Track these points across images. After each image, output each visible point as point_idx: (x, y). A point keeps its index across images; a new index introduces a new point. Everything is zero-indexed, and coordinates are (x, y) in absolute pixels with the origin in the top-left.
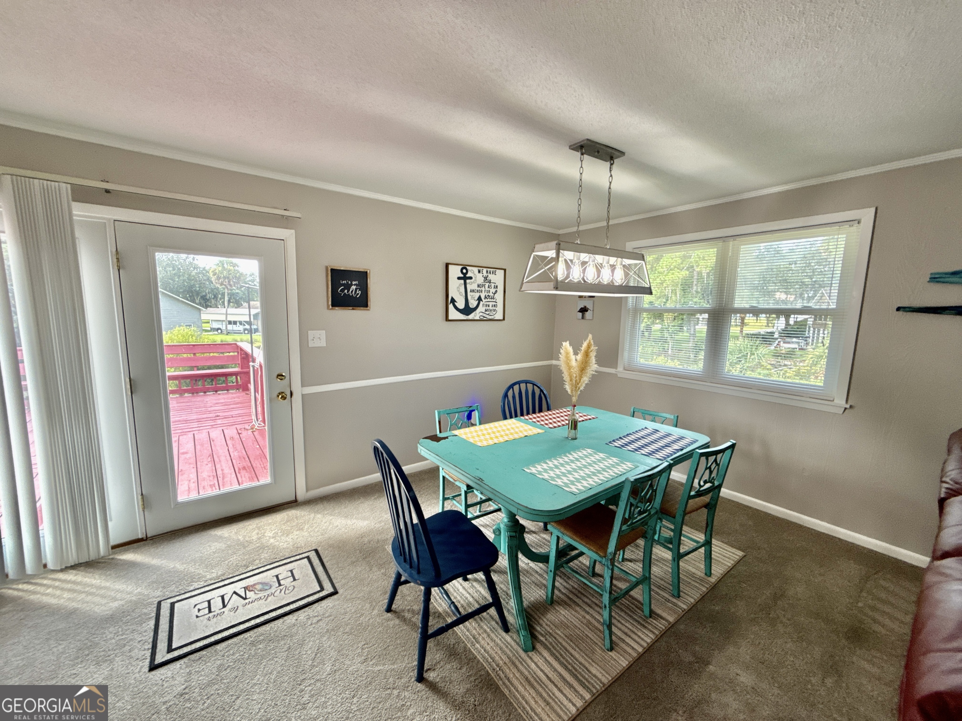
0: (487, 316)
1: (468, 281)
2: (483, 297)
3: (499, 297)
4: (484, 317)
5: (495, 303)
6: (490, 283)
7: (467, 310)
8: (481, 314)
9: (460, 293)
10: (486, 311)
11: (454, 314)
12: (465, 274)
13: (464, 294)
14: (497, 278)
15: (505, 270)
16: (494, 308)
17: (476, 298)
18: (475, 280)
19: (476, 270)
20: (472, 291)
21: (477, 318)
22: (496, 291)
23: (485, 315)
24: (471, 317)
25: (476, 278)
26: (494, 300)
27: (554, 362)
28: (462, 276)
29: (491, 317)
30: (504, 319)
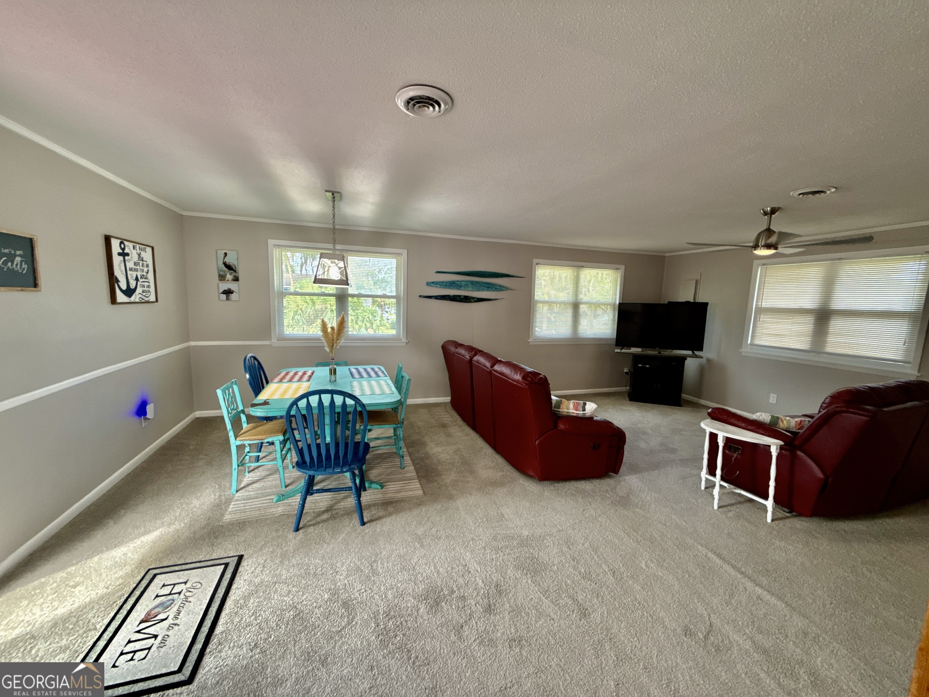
0: (145, 298)
1: (126, 258)
2: (139, 277)
3: (151, 276)
4: (143, 299)
5: (147, 284)
6: (143, 261)
7: (129, 292)
8: (140, 296)
9: (122, 271)
10: (143, 292)
11: (121, 297)
12: (123, 249)
13: (125, 273)
14: (147, 255)
15: (153, 248)
16: (148, 289)
17: (134, 278)
18: (132, 257)
19: (131, 245)
20: (131, 269)
21: (137, 300)
22: (148, 270)
23: (143, 297)
24: (133, 299)
25: (132, 254)
26: (147, 280)
27: (193, 343)
28: (121, 251)
29: (147, 299)
30: (157, 301)
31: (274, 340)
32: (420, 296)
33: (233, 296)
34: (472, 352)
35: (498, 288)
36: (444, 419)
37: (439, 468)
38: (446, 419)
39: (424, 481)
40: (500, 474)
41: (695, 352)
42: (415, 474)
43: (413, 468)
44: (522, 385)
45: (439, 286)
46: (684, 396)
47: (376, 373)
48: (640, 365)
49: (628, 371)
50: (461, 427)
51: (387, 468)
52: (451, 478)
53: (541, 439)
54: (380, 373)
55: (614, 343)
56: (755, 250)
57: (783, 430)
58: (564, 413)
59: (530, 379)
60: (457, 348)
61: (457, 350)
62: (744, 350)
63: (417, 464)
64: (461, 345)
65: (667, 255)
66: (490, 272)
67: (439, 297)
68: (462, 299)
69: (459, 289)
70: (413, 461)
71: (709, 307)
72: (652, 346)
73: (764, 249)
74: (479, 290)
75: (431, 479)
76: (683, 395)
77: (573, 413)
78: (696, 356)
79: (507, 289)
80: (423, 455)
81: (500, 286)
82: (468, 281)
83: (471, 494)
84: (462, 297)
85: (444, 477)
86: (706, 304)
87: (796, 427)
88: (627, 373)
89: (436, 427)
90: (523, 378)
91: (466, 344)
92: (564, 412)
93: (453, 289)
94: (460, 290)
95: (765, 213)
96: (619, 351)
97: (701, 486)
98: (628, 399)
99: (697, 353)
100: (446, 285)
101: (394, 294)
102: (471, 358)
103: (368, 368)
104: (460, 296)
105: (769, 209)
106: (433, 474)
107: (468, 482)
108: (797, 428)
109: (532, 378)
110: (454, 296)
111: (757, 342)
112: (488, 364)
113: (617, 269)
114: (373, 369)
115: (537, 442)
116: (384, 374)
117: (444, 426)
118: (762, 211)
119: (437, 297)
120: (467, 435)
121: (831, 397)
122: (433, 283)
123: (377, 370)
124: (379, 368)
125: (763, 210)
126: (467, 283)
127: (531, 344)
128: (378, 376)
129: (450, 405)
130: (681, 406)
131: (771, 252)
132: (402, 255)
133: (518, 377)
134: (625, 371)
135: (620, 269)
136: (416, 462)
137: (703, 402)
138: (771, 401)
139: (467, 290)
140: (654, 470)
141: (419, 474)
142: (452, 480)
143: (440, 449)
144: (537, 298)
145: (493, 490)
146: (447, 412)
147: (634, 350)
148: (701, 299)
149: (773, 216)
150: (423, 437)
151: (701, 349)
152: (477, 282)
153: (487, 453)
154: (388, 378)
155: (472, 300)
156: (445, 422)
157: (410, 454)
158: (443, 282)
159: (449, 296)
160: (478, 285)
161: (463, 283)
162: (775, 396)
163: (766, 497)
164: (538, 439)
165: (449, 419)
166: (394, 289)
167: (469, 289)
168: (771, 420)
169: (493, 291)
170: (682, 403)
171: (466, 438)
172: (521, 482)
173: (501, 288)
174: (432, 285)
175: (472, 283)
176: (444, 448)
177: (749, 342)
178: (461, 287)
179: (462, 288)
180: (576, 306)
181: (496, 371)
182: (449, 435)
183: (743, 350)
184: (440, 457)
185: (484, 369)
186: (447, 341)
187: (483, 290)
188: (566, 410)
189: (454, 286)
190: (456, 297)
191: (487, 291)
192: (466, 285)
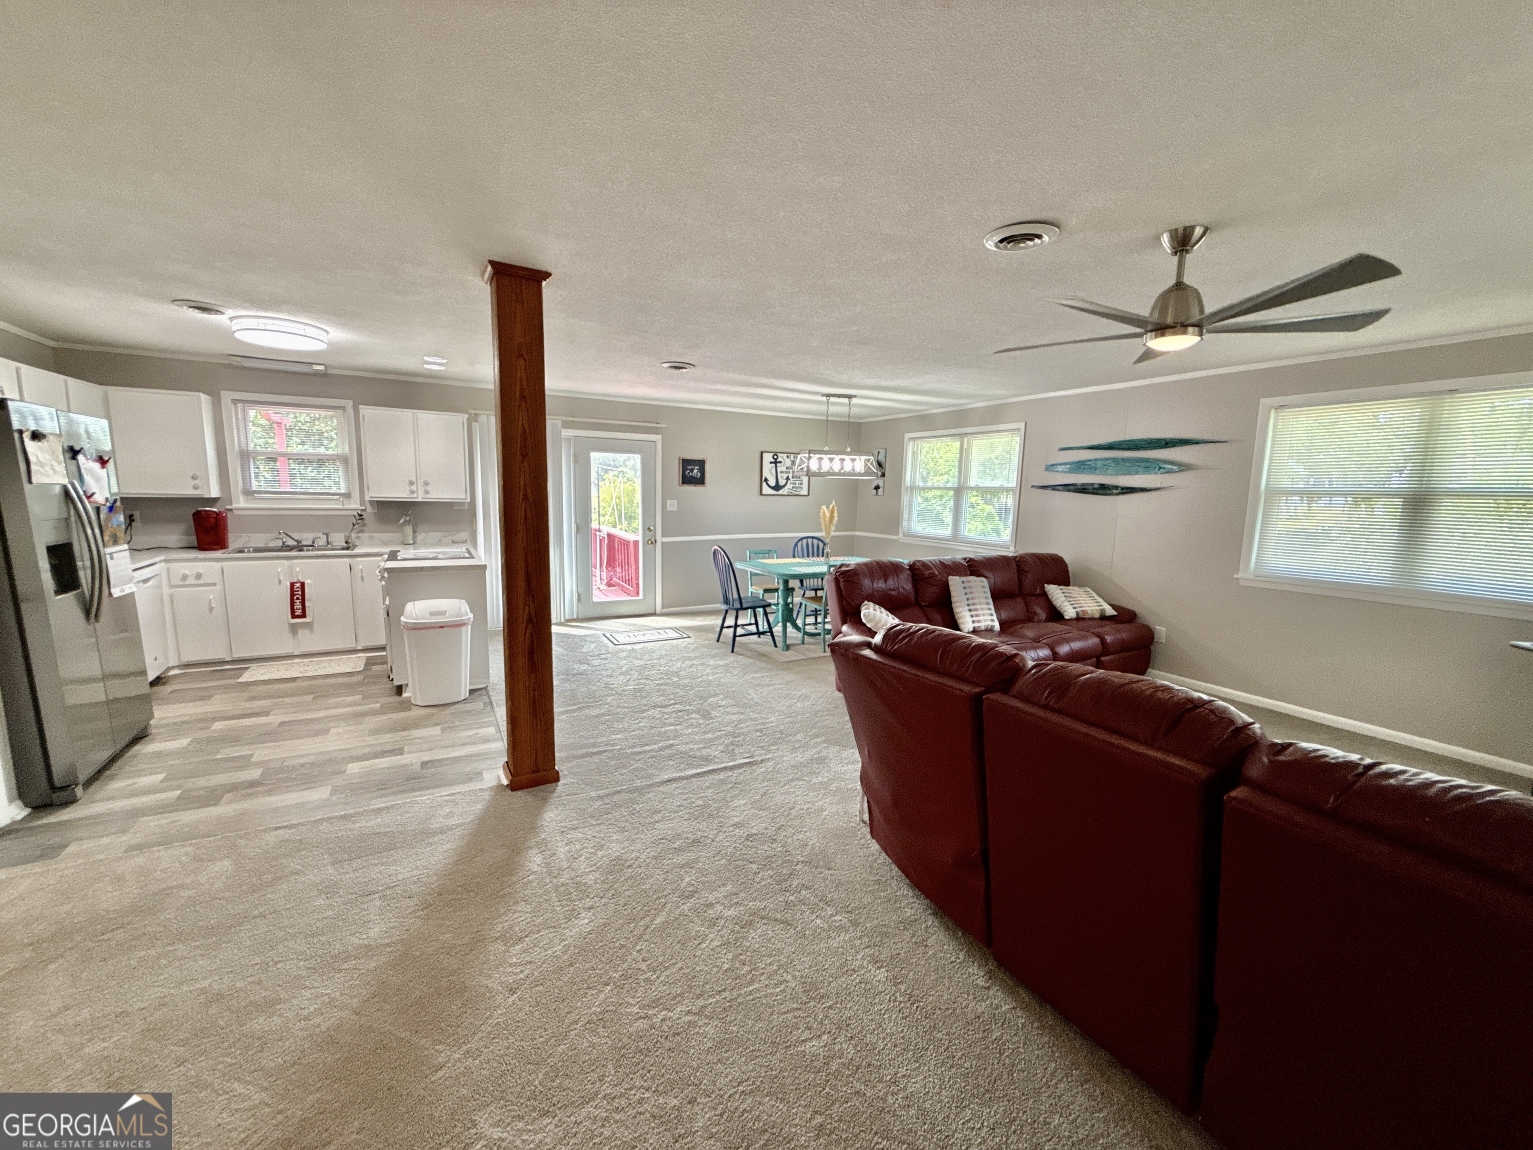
0: (795, 492)
1: (778, 465)
2: (790, 477)
4: (792, 493)
5: (801, 482)
7: (777, 487)
8: (789, 490)
9: (772, 474)
10: (793, 488)
11: (766, 490)
12: (776, 459)
13: (775, 475)
16: (800, 486)
17: (785, 478)
18: (784, 464)
19: (785, 455)
20: (782, 472)
21: (786, 493)
23: (792, 491)
24: (780, 492)
25: (785, 462)
26: (800, 479)
27: (857, 533)
28: (773, 461)
29: (797, 493)
30: (809, 495)
31: (901, 535)
32: (1034, 487)
33: (880, 491)
35: (1167, 466)
66: (1151, 440)
67: (1061, 488)
68: (1097, 489)
69: (1091, 473)
79: (1188, 467)
81: (1170, 463)
82: (1108, 459)
84: (1096, 486)
93: (1083, 473)
94: (1094, 474)
100: (1073, 468)
104: (1092, 485)
110: (1085, 485)
119: (1059, 488)
122: (1054, 465)
126: (1107, 462)
127: (1242, 583)
132: (1020, 429)
139: (1107, 475)
152: (1124, 459)
155: (1115, 491)
158: (1066, 464)
159: (1077, 485)
160: (1127, 464)
161: (1099, 463)
167: (1109, 472)
169: (1155, 473)
173: (1173, 467)
174: (1053, 468)
175: (1116, 462)
178: (1095, 469)
179: (1097, 471)
187: (1137, 473)
189: (1084, 469)
190: (1086, 487)
191: (1144, 473)
192: (1104, 465)
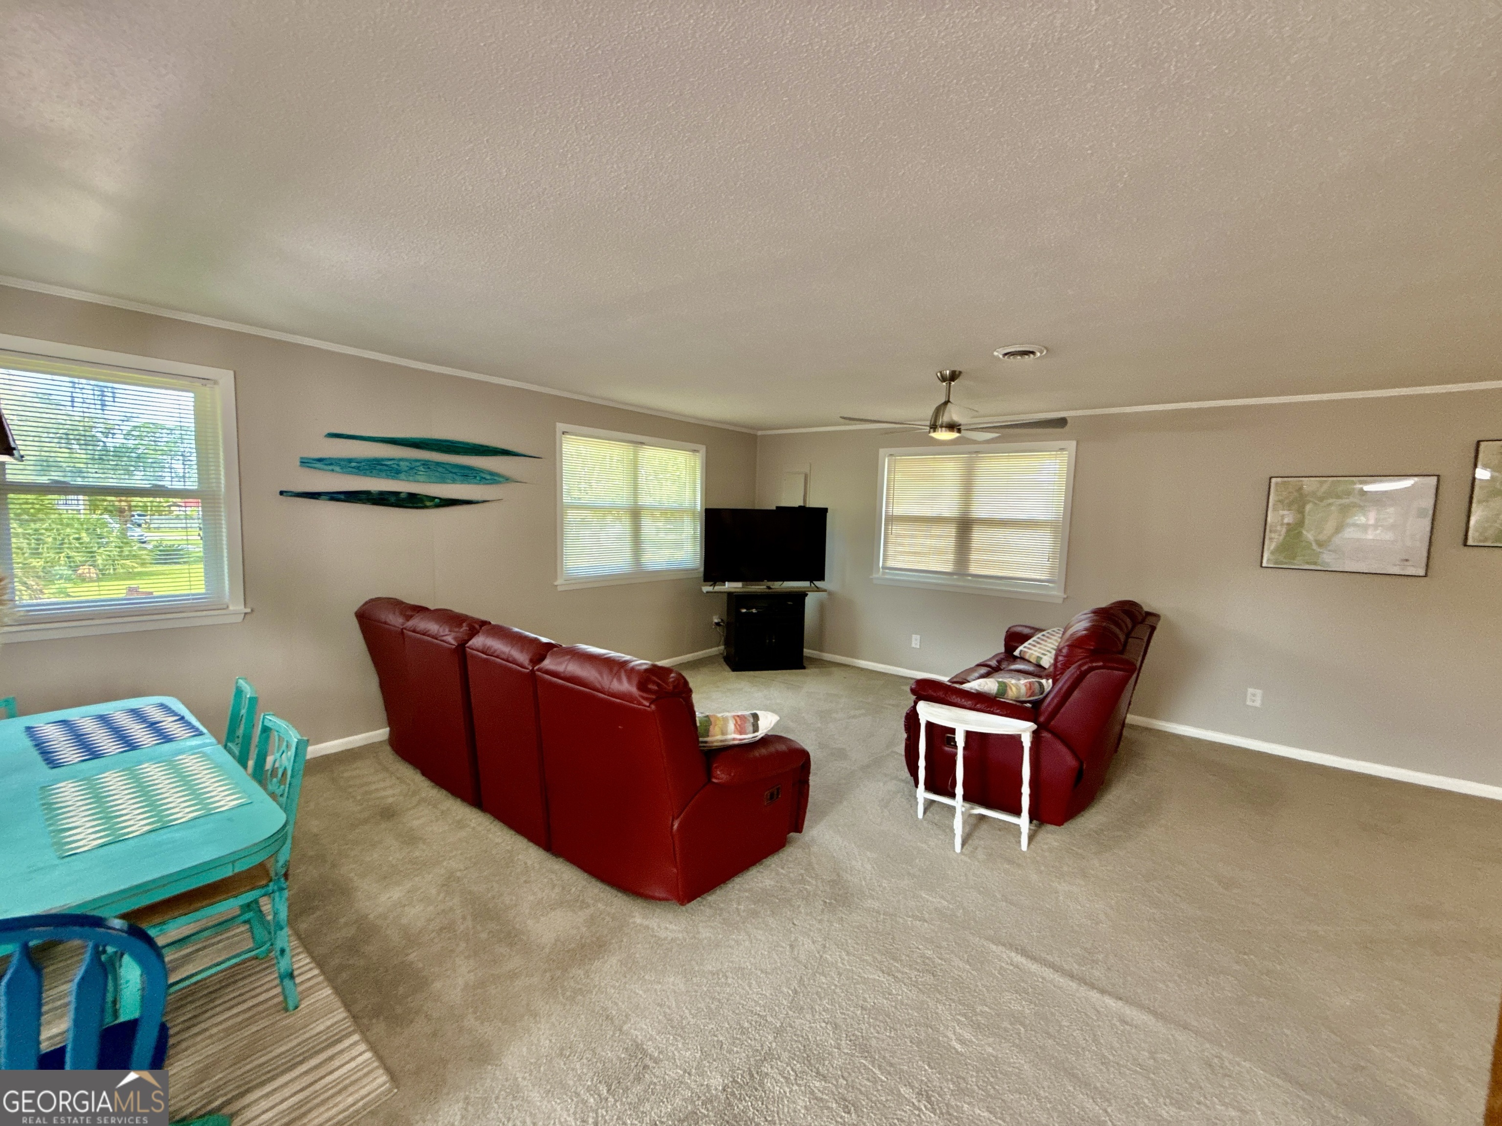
32: (282, 493)
34: (460, 625)
35: (488, 477)
36: (383, 793)
37: (412, 957)
38: (390, 792)
39: (379, 1028)
40: (582, 916)
41: (815, 582)
42: (341, 1014)
43: (328, 991)
44: (640, 704)
45: (337, 469)
46: (807, 652)
47: (153, 726)
48: (744, 611)
49: (720, 621)
50: (435, 806)
51: (228, 1032)
52: (460, 981)
53: (682, 816)
54: (169, 724)
55: (702, 575)
56: (934, 431)
57: (1012, 700)
58: (716, 744)
59: (655, 688)
60: (408, 618)
61: (410, 624)
62: (878, 575)
63: (341, 968)
64: (420, 610)
65: (760, 433)
66: (468, 444)
67: (342, 497)
68: (403, 500)
69: (393, 478)
70: (320, 963)
71: (829, 515)
72: (758, 579)
73: (946, 431)
74: (443, 480)
75: (399, 1010)
76: (805, 650)
77: (734, 739)
78: (818, 589)
79: (507, 479)
80: (351, 931)
81: (492, 474)
82: (417, 461)
83: (535, 1015)
84: (402, 496)
85: (438, 985)
86: (824, 511)
87: (1027, 693)
88: (718, 624)
89: (366, 821)
90: (642, 686)
91: (432, 607)
92: (717, 741)
93: (378, 476)
94: (397, 479)
95: (943, 379)
96: (710, 589)
97: (916, 812)
98: (727, 668)
99: (818, 583)
100: (358, 468)
101: (192, 484)
102: (462, 646)
103: (115, 709)
104: (396, 494)
105: (948, 372)
106: (401, 990)
107: (513, 975)
108: (1029, 694)
109: (658, 685)
110: (381, 493)
111: (890, 563)
112: (522, 657)
113: (695, 451)
114: (137, 714)
115: (675, 827)
116: (189, 724)
117: (388, 814)
118: (939, 374)
119: (335, 497)
120: (460, 825)
121: (1068, 646)
122: (320, 460)
123: (156, 715)
124: (163, 706)
125: (941, 372)
126: (414, 464)
127: (560, 589)
128: (166, 738)
129: (388, 748)
130: (804, 668)
131: (953, 435)
132: (216, 382)
133: (625, 686)
134: (716, 621)
135: (697, 451)
136: (335, 962)
137: (827, 656)
138: (913, 645)
139: (414, 481)
140: (841, 802)
141: (357, 1008)
142: (466, 985)
143: (396, 893)
144: (566, 499)
145: (587, 974)
146: (386, 769)
147: (731, 586)
148: (814, 502)
149: (953, 383)
150: (334, 866)
151: (822, 578)
152: (438, 464)
153: (529, 863)
154: (208, 739)
155: (428, 504)
156: (390, 800)
157: (307, 943)
158: (350, 461)
159: (368, 493)
160: (440, 469)
161: (404, 465)
162: (918, 637)
163: (1017, 812)
164: (677, 818)
165: (397, 791)
166: (194, 473)
167: (419, 477)
168: (998, 690)
169: (476, 484)
170: (805, 663)
171: (463, 834)
172: (638, 920)
173: (493, 478)
174: (318, 465)
175: (426, 464)
176: (408, 885)
177: (881, 565)
178: (398, 472)
179: (402, 476)
180: (636, 514)
181: (547, 672)
182: (411, 839)
183: (875, 576)
184: (404, 921)
185: (510, 669)
186: (372, 600)
187: (454, 481)
188: (719, 737)
189: (381, 470)
190: (386, 496)
191: (462, 482)
192: (412, 469)
